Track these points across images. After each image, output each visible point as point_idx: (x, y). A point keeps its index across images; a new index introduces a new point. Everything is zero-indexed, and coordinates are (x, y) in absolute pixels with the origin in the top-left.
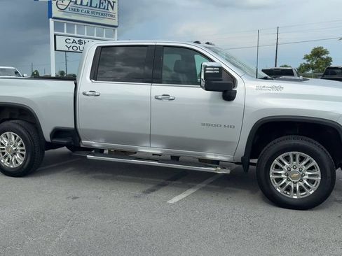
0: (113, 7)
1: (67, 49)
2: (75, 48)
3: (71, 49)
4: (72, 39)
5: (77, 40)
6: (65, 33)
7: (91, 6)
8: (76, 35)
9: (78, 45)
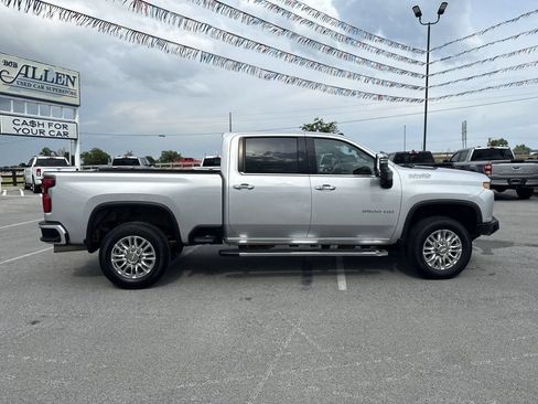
0: (73, 83)
1: (15, 132)
2: (26, 131)
3: (20, 132)
4: (22, 120)
5: (28, 121)
6: (12, 112)
7: (45, 80)
8: (26, 114)
9: (30, 128)
